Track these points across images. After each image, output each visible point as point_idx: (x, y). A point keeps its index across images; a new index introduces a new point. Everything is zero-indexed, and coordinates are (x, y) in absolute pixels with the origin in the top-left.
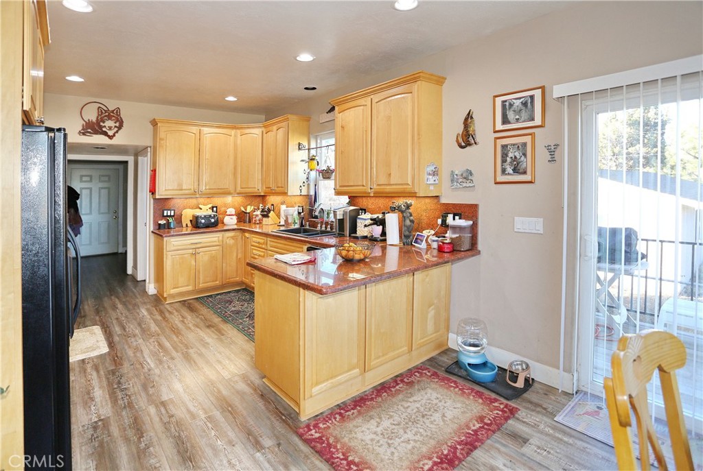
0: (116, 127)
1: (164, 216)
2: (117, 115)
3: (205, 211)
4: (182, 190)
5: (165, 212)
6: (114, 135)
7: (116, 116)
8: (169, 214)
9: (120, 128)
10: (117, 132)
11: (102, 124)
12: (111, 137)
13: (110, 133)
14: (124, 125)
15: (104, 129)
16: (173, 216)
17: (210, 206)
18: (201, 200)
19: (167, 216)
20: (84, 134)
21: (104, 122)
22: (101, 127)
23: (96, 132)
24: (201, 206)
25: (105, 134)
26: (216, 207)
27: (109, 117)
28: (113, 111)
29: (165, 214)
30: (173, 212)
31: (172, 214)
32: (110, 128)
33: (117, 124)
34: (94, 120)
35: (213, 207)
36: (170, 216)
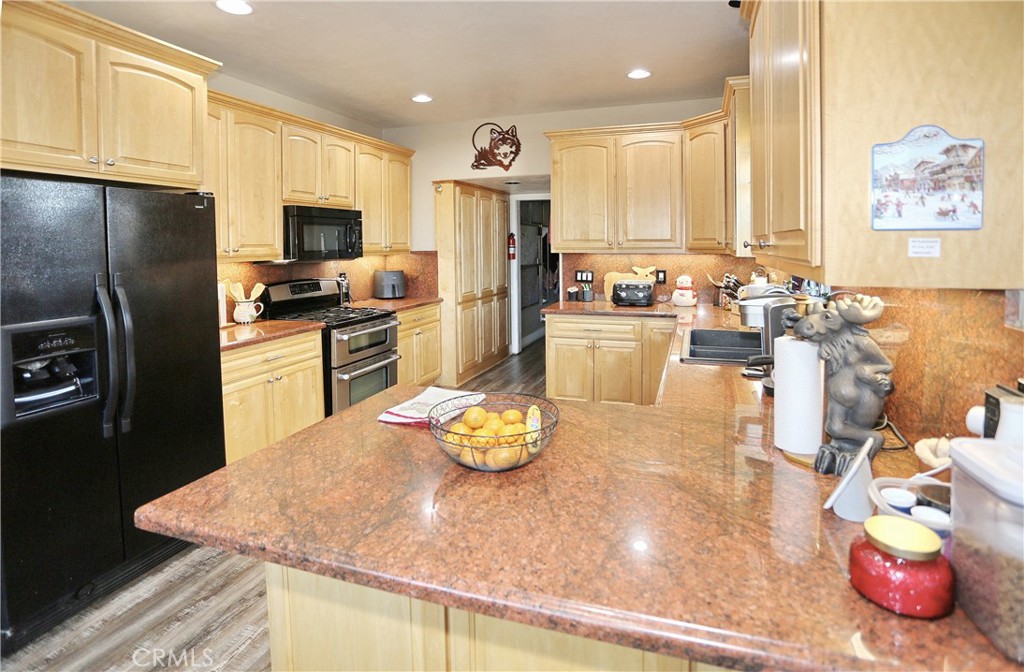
0: (511, 152)
1: (577, 281)
2: (513, 136)
3: (644, 277)
4: (588, 240)
5: (579, 274)
6: (510, 164)
7: (510, 137)
8: (584, 278)
9: (516, 153)
10: (513, 159)
11: (496, 151)
12: (507, 168)
13: (506, 162)
14: (522, 148)
15: (499, 158)
16: (592, 282)
17: (653, 269)
18: (637, 259)
19: (582, 281)
20: (477, 167)
21: (498, 149)
22: (494, 155)
23: (490, 164)
24: (635, 269)
25: (501, 164)
26: (664, 272)
27: (504, 141)
28: (507, 132)
29: (579, 278)
30: (590, 275)
31: (590, 279)
32: (505, 155)
33: (514, 149)
34: (487, 148)
35: (658, 272)
36: (587, 281)
